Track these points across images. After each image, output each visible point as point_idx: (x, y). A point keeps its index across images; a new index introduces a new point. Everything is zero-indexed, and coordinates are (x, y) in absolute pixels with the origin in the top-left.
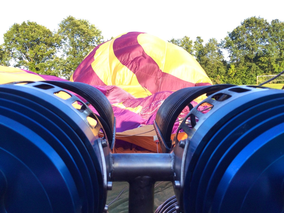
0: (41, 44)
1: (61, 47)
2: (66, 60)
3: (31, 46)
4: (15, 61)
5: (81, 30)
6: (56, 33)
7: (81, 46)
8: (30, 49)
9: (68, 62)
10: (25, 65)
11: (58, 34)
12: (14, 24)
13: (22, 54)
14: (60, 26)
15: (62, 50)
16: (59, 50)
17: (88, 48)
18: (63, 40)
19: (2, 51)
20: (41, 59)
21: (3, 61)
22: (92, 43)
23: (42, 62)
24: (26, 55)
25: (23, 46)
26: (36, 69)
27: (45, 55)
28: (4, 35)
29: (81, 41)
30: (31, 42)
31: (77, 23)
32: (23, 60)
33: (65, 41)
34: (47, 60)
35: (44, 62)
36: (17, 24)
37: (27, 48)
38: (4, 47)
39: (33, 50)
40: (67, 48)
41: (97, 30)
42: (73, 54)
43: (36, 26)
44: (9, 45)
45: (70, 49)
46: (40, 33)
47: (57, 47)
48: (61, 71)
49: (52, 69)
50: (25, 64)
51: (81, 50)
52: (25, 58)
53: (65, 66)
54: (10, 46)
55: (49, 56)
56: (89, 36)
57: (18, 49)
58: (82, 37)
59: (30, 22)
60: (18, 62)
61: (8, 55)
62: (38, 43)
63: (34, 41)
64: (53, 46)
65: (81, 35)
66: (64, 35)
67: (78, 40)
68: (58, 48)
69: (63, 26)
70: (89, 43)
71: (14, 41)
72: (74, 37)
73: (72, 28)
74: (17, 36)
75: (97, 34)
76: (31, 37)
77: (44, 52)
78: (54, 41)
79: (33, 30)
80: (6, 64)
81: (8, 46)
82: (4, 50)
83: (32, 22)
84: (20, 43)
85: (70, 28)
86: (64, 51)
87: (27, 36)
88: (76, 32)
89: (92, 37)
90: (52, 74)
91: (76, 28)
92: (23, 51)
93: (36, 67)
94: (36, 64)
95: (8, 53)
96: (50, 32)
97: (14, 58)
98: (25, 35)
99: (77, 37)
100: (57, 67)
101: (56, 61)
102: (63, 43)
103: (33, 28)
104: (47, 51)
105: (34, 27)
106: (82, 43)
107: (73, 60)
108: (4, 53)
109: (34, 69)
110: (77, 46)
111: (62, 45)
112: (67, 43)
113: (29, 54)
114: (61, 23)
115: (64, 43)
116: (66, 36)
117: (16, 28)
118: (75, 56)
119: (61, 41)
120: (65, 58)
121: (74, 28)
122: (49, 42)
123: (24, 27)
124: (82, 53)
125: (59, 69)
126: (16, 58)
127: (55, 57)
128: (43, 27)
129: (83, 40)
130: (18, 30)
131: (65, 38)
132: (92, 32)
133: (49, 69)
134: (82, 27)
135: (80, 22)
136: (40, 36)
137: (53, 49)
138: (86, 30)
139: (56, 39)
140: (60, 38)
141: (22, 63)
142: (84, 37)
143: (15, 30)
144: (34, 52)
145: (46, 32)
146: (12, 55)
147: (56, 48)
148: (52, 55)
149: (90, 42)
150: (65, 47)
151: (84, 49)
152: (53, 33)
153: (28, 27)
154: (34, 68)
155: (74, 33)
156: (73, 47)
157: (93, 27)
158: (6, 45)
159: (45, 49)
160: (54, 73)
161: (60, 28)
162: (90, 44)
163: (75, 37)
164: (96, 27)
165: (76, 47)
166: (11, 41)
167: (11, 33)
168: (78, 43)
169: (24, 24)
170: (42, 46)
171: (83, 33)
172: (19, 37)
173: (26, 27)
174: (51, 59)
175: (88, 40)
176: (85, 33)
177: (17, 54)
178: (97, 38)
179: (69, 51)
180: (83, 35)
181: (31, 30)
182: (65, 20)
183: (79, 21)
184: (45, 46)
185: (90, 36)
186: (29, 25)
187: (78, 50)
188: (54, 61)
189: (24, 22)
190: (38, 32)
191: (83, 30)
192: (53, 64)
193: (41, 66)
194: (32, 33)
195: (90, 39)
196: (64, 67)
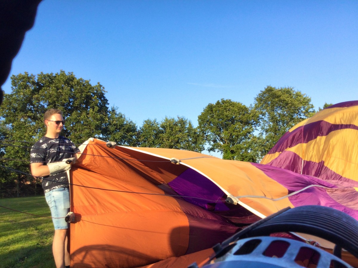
0: (237, 123)
1: (258, 124)
2: (264, 138)
3: (226, 127)
4: (209, 144)
5: (283, 102)
6: (253, 109)
7: (283, 121)
8: (224, 129)
9: (268, 141)
10: (219, 148)
11: (255, 109)
12: (209, 105)
13: (216, 136)
14: (257, 100)
15: (260, 127)
16: (256, 128)
17: (293, 122)
18: (261, 116)
19: (196, 135)
20: (237, 140)
21: (197, 146)
22: (298, 116)
23: (238, 143)
24: (220, 137)
25: (217, 127)
26: (230, 152)
27: (241, 135)
28: (198, 117)
29: (283, 114)
30: (226, 121)
31: (277, 93)
32: (217, 142)
33: (263, 117)
34: (243, 141)
35: (239, 143)
36: (211, 104)
37: (222, 129)
38: (199, 130)
39: (228, 131)
40: (266, 125)
41: (304, 99)
42: (274, 131)
43: (230, 104)
44: (203, 127)
45: (270, 126)
46: (235, 111)
47: (254, 124)
48: (260, 153)
49: (249, 151)
50: (219, 146)
51: (283, 125)
52: (219, 141)
53: (264, 146)
54: (204, 129)
55: (246, 136)
56: (293, 107)
57: (212, 131)
58: (285, 110)
59: (224, 101)
60: (212, 146)
61: (202, 139)
62: (233, 123)
63: (229, 120)
64: (249, 124)
65: (283, 107)
66: (262, 110)
67: (279, 113)
68: (255, 126)
69: (260, 100)
70: (293, 116)
71: (208, 123)
72: (274, 110)
73: (272, 101)
74: (211, 117)
75: (304, 104)
76: (225, 117)
77: (240, 132)
78: (251, 118)
79: (227, 109)
80: (201, 149)
81: (203, 129)
82: (198, 133)
83: (226, 100)
84: (214, 124)
85: (269, 101)
86: (262, 128)
87: (221, 116)
88: (277, 105)
89: (297, 107)
90: (249, 157)
91: (277, 99)
92: (217, 133)
93: (231, 150)
94: (231, 146)
95: (202, 137)
96: (246, 109)
97: (208, 141)
98: (219, 115)
99: (278, 110)
100: (255, 148)
101: (254, 141)
102: (261, 119)
103: (227, 107)
104: (242, 130)
105: (229, 105)
106: (284, 117)
107: (274, 138)
108: (198, 136)
109: (229, 152)
110: (279, 121)
111: (259, 122)
112: (267, 119)
113: (223, 135)
114: (258, 97)
115: (263, 118)
116: (264, 111)
117: (210, 108)
118: (276, 134)
119: (258, 117)
120: (264, 136)
121: (274, 100)
122: (245, 120)
123: (219, 107)
124: (284, 129)
125: (257, 151)
126: (210, 141)
127: (252, 137)
128: (238, 103)
129: (285, 113)
130: (212, 111)
131: (263, 114)
132: (298, 101)
133: (246, 151)
134: (284, 97)
135: (282, 92)
136: (235, 114)
137: (249, 128)
138: (289, 101)
139: (253, 116)
140: (257, 114)
141: (216, 146)
142: (287, 110)
143: (210, 111)
144: (229, 133)
145: (242, 109)
146: (206, 138)
147: (253, 126)
148: (248, 134)
149: (295, 114)
150: (263, 123)
151: (287, 123)
152: (250, 109)
153: (222, 107)
154: (229, 150)
155: (274, 105)
156: (274, 123)
157: (298, 95)
158: (200, 127)
159: (241, 129)
160: (251, 155)
161: (257, 102)
162: (295, 116)
163: (276, 111)
164: (302, 95)
165: (277, 122)
166: (206, 123)
167: (206, 114)
168: (279, 117)
169: (218, 103)
170: (237, 125)
171: (285, 104)
172: (213, 118)
173: (221, 107)
174: (248, 140)
175: (292, 112)
176: (288, 104)
177: (212, 137)
178: (304, 108)
179: (268, 127)
180: (286, 107)
181: (225, 109)
182: (263, 92)
183: (280, 91)
184: (241, 125)
185: (295, 107)
186: (223, 103)
187: (280, 125)
188: (251, 141)
189: (219, 101)
190: (233, 110)
191: (286, 100)
192: (250, 145)
193: (237, 149)
194: (226, 112)
195: (295, 110)
196: (263, 148)
